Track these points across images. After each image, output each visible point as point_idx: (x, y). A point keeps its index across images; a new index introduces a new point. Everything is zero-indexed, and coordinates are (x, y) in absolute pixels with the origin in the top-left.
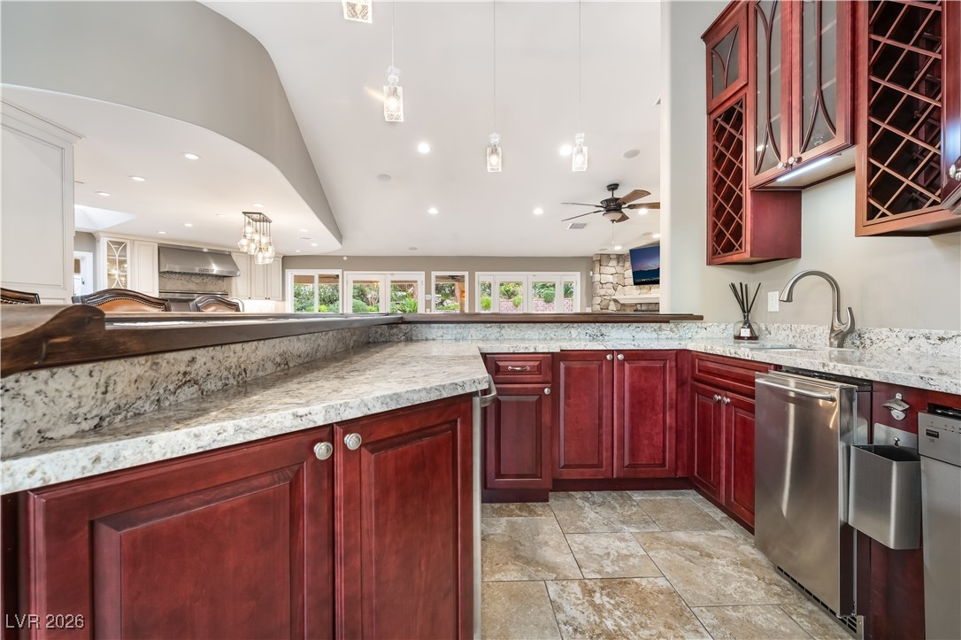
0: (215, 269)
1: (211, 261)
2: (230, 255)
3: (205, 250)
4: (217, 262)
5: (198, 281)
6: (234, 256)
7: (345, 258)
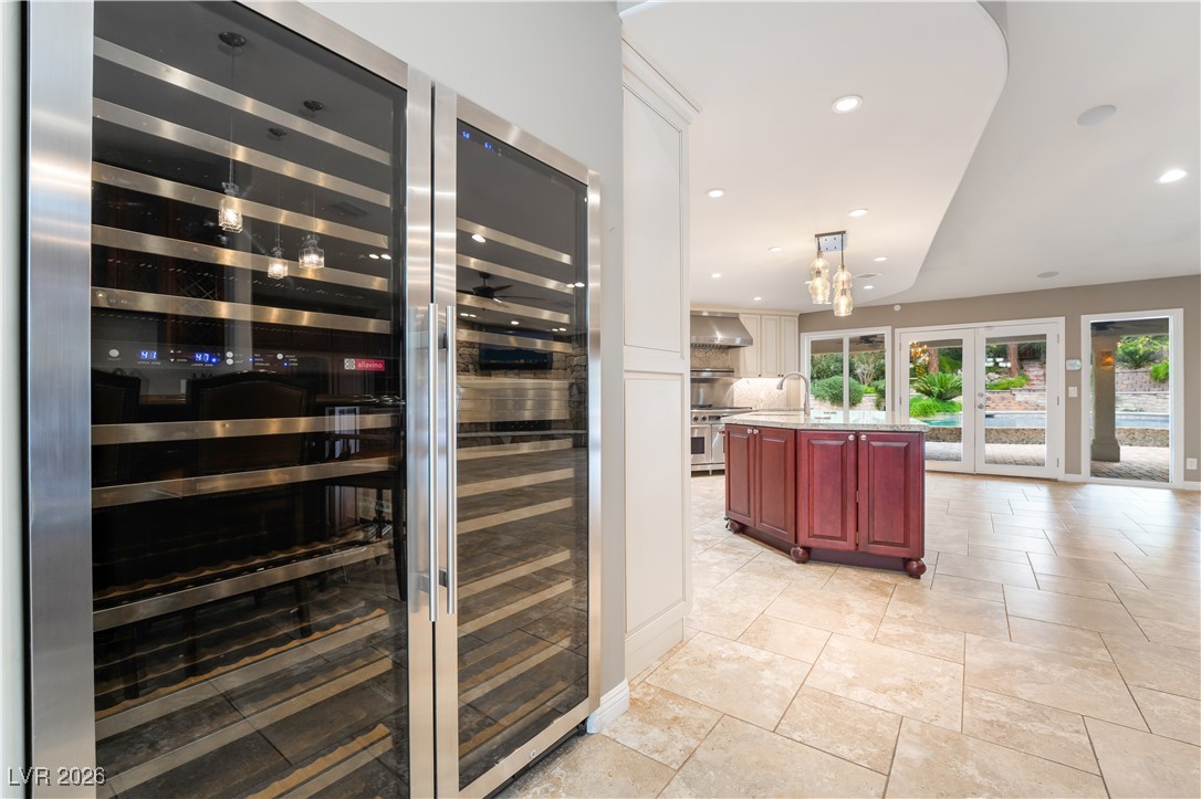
0: (720, 337)
1: (714, 327)
2: (738, 318)
3: (705, 314)
4: (721, 330)
5: (701, 355)
6: (742, 318)
7: (897, 308)
